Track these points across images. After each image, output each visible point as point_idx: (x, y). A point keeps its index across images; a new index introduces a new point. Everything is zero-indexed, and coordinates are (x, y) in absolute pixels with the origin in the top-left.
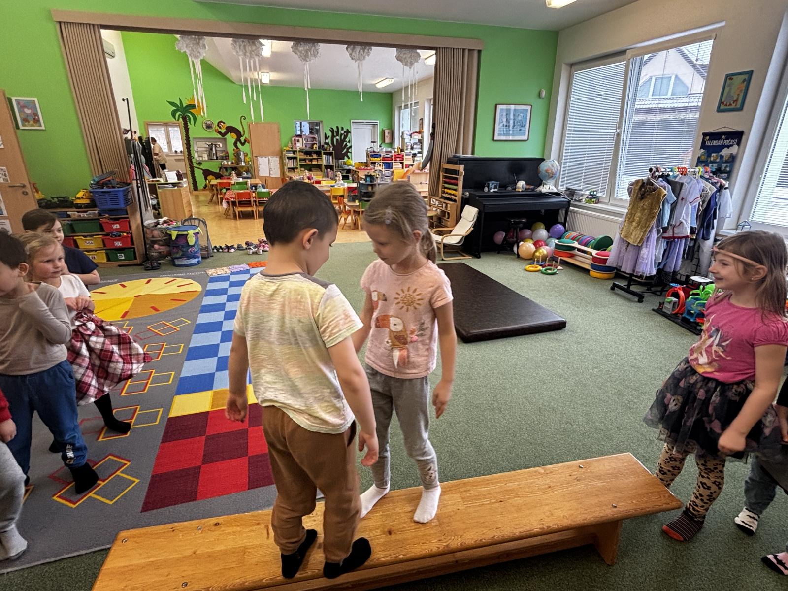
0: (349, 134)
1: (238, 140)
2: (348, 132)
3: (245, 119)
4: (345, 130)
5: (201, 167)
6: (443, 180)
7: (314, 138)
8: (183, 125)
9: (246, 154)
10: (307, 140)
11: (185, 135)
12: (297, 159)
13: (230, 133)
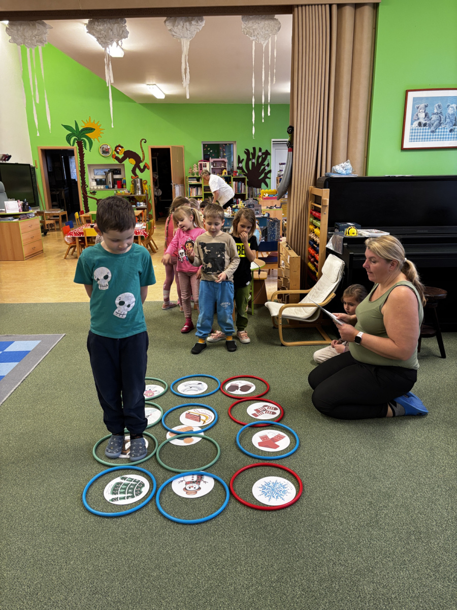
0: (269, 156)
1: (137, 165)
2: (267, 153)
3: (145, 142)
4: (263, 151)
5: (95, 196)
6: (311, 213)
7: (223, 162)
8: (78, 151)
9: (145, 182)
10: (215, 165)
11: (79, 162)
12: (201, 187)
13: (128, 158)
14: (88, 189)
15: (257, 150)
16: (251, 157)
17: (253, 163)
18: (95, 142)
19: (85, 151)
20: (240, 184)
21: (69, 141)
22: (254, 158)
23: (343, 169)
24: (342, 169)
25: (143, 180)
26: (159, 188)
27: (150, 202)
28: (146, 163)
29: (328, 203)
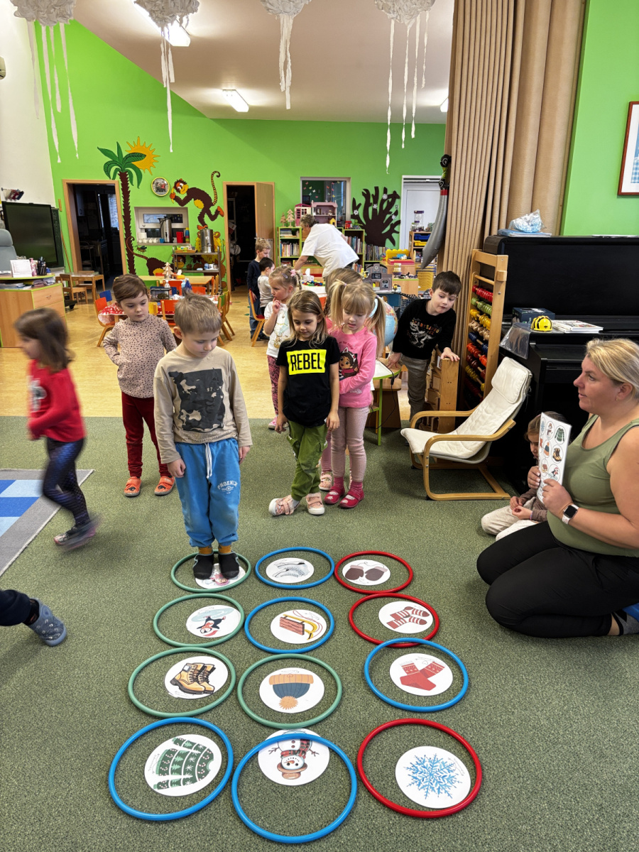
0: (397, 200)
1: (206, 210)
2: (395, 196)
3: (218, 176)
4: (390, 192)
5: (145, 254)
6: (474, 291)
7: (332, 207)
8: (121, 187)
9: (217, 234)
10: (318, 211)
11: (123, 203)
12: (298, 244)
13: (193, 199)
14: (134, 243)
15: (381, 191)
16: (372, 201)
17: (374, 210)
18: (145, 174)
19: (131, 188)
20: (355, 240)
21: (107, 172)
22: (375, 202)
23: (529, 224)
24: (526, 224)
25: (214, 231)
26: (237, 243)
27: (224, 263)
28: (219, 207)
29: (505, 278)
